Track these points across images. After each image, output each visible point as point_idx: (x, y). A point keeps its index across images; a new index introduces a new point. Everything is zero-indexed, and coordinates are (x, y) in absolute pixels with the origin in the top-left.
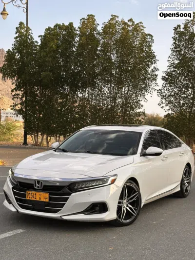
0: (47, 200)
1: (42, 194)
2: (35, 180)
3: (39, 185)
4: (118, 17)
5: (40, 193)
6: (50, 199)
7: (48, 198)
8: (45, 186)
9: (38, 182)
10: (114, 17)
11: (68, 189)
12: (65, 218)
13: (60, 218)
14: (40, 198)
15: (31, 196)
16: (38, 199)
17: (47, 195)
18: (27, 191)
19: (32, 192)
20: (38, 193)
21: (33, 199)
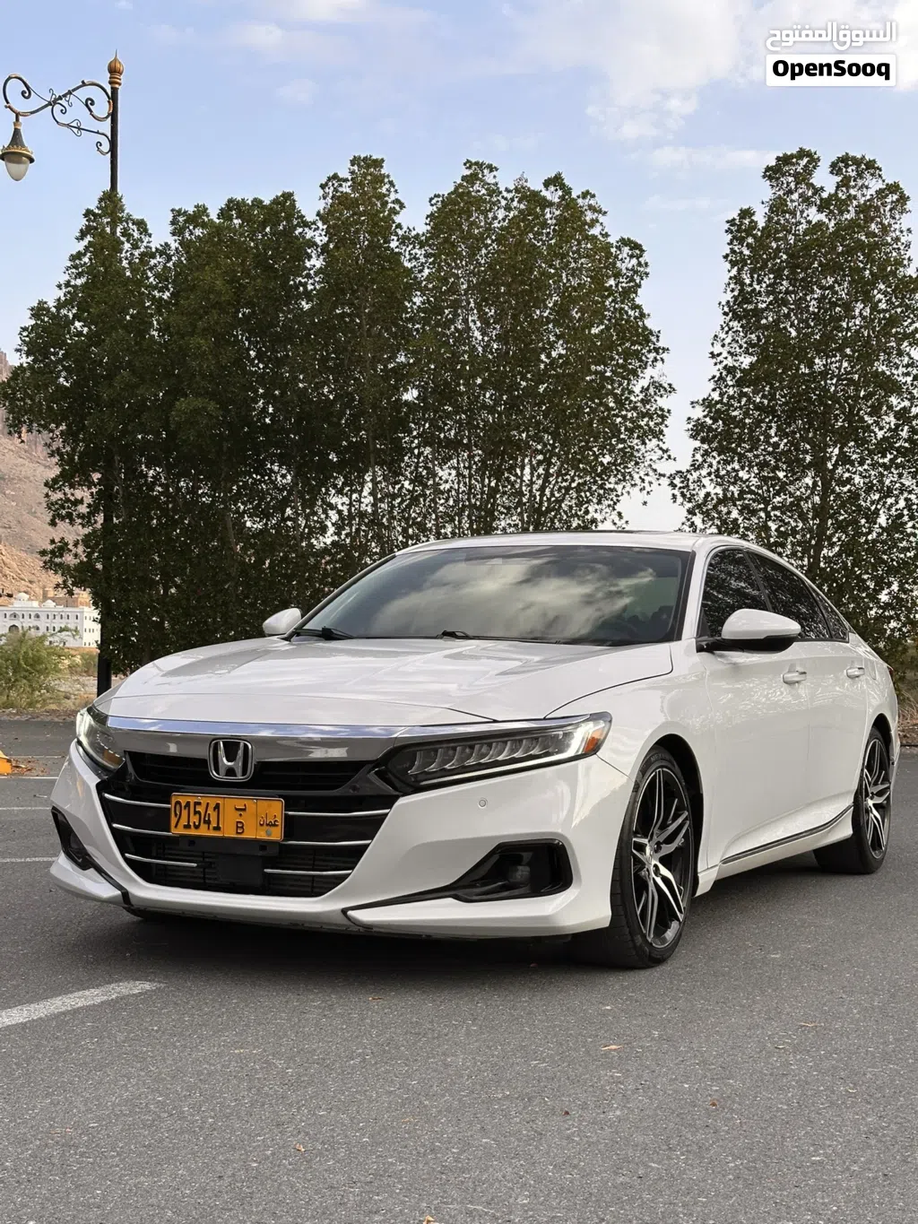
0: (276, 834)
1: (250, 803)
2: (214, 742)
3: (237, 765)
4: (491, 168)
5: (239, 802)
6: (291, 826)
7: (280, 820)
8: (263, 767)
9: (232, 746)
10: (476, 171)
11: (380, 775)
12: (365, 916)
13: (341, 920)
14: (240, 826)
15: (194, 819)
16: (229, 832)
17: (274, 808)
18: (177, 797)
19: (200, 798)
20: (230, 803)
21: (203, 831)
